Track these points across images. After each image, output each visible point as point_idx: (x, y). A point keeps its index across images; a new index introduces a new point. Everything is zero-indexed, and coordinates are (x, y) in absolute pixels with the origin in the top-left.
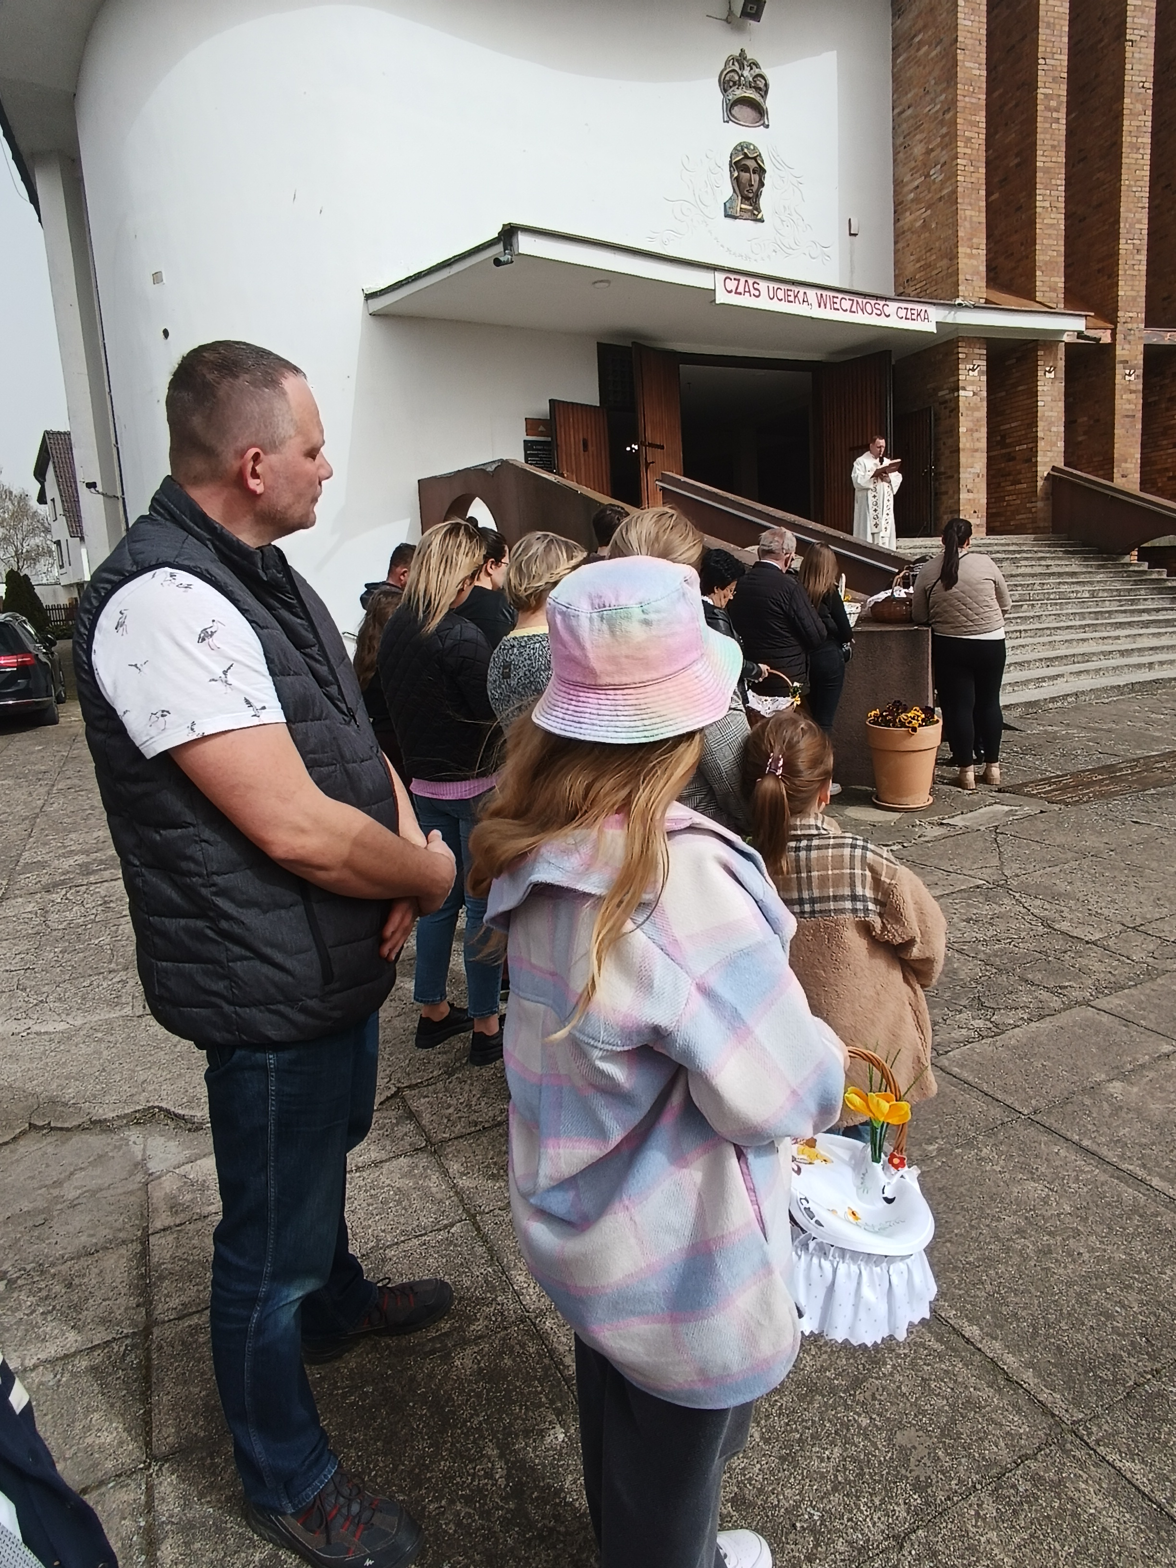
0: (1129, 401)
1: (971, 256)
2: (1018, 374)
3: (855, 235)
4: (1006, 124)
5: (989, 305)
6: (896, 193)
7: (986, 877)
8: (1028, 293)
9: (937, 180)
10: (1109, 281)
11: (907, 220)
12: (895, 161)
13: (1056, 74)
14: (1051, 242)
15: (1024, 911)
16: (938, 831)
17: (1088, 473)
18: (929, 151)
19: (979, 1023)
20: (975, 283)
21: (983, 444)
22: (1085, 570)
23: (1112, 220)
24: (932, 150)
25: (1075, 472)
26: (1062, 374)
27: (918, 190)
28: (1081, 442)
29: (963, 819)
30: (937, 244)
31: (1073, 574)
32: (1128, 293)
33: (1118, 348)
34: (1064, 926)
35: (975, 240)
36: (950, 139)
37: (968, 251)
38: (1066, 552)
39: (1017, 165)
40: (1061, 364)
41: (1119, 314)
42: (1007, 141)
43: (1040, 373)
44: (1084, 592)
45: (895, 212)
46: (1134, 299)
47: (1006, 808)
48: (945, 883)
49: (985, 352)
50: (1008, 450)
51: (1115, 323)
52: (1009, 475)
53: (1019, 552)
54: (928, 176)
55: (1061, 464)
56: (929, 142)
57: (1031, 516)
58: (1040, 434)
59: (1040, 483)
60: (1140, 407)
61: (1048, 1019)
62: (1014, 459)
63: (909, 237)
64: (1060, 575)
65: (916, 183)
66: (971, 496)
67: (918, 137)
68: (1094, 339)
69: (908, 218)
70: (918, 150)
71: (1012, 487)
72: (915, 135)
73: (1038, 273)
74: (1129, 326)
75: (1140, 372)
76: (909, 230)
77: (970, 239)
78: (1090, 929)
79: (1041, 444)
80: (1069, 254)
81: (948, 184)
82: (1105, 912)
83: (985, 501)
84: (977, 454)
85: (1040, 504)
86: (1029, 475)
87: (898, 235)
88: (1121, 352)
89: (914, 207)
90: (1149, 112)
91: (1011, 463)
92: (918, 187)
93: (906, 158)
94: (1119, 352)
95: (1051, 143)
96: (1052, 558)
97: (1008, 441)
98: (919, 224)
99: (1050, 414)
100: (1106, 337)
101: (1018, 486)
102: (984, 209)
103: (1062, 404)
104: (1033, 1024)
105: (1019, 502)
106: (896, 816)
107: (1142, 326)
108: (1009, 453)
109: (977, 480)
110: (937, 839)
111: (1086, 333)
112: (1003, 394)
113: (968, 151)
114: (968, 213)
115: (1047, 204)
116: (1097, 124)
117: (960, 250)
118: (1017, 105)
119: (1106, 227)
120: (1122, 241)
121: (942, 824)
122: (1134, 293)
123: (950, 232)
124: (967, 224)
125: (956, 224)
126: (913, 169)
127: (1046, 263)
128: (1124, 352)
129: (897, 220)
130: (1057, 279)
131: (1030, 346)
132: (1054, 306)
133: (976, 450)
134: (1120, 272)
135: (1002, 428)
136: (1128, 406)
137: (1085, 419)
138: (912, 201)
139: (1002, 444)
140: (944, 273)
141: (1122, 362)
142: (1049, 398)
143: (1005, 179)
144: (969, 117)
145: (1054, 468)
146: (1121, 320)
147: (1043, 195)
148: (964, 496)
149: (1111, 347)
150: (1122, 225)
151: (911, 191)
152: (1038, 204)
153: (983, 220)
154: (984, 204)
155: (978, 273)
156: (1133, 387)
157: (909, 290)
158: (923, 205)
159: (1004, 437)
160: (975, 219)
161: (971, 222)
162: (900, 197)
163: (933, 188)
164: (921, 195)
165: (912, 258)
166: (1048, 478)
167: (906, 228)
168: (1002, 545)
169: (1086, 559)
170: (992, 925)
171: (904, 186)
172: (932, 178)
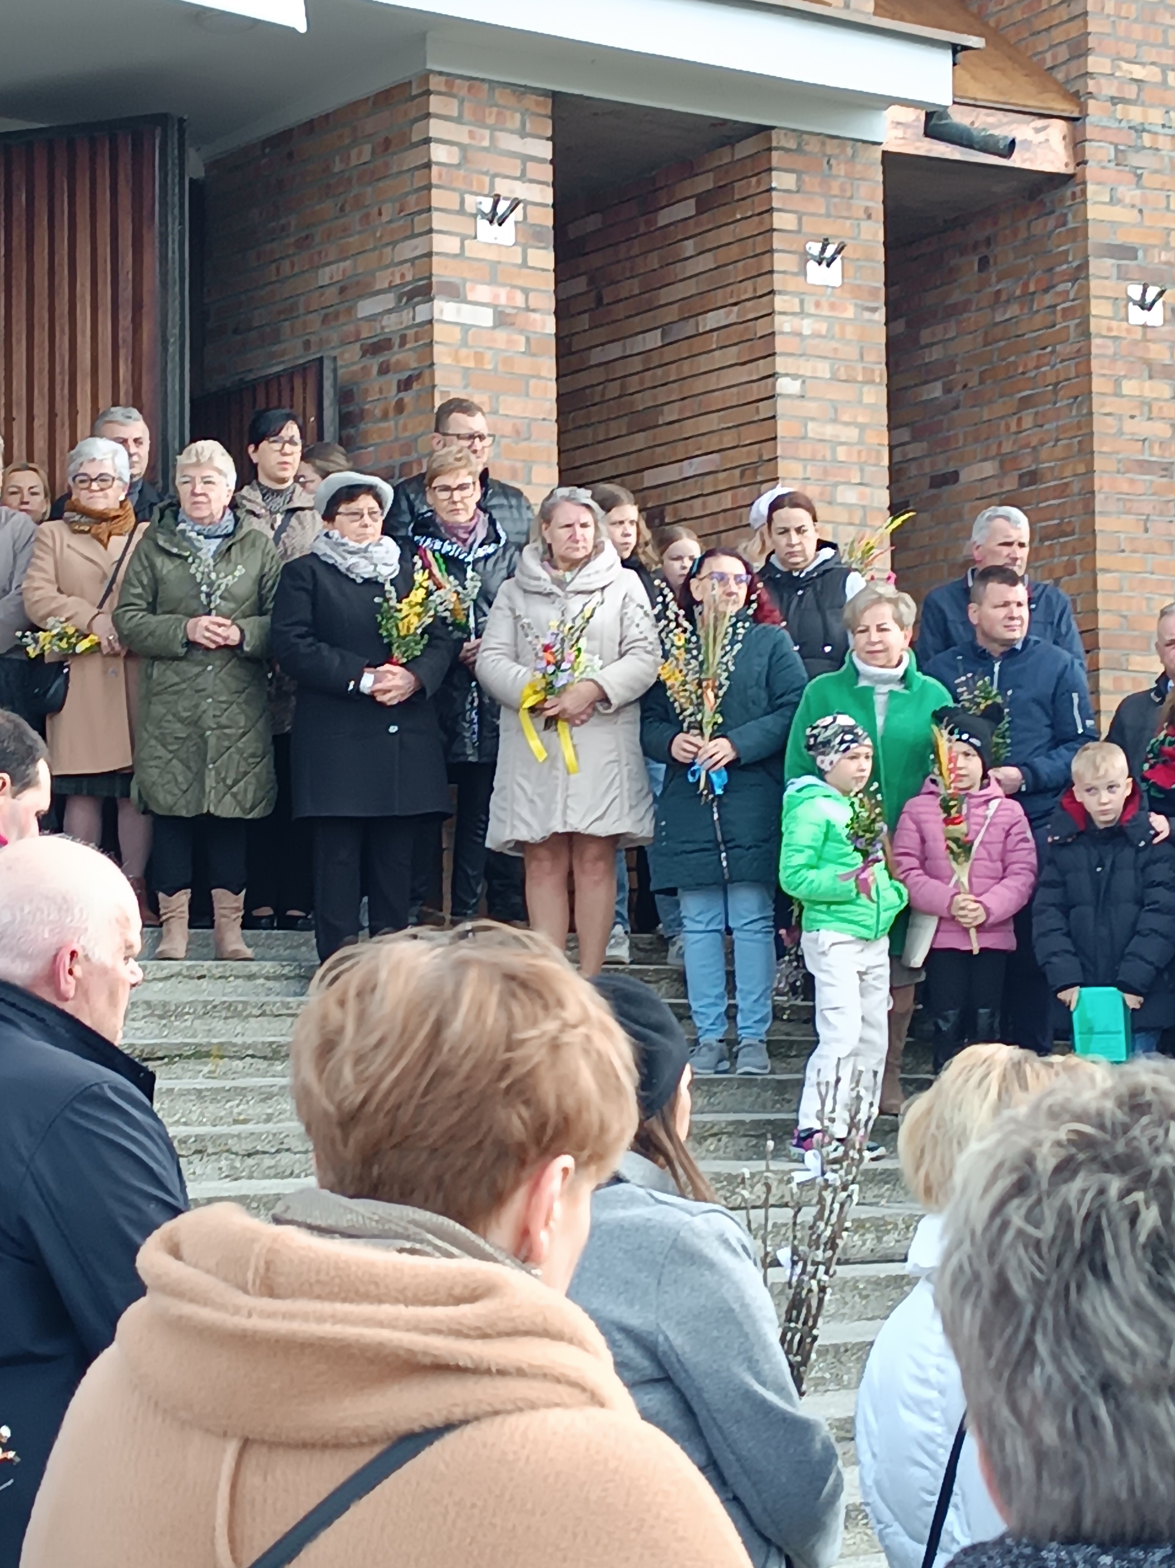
26: (872, 276)
33: (1096, 196)
40: (869, 232)
41: (1094, 63)
43: (784, 263)
49: (546, 150)
51: (1078, 98)
68: (993, 147)
74: (1135, 114)
88: (1111, 209)
94: (1098, 208)
99: (830, 431)
100: (1044, 152)
103: (876, 397)
128: (1118, 214)
132: (837, 2)
141: (1110, 252)
142: (823, 369)
149: (1069, 190)
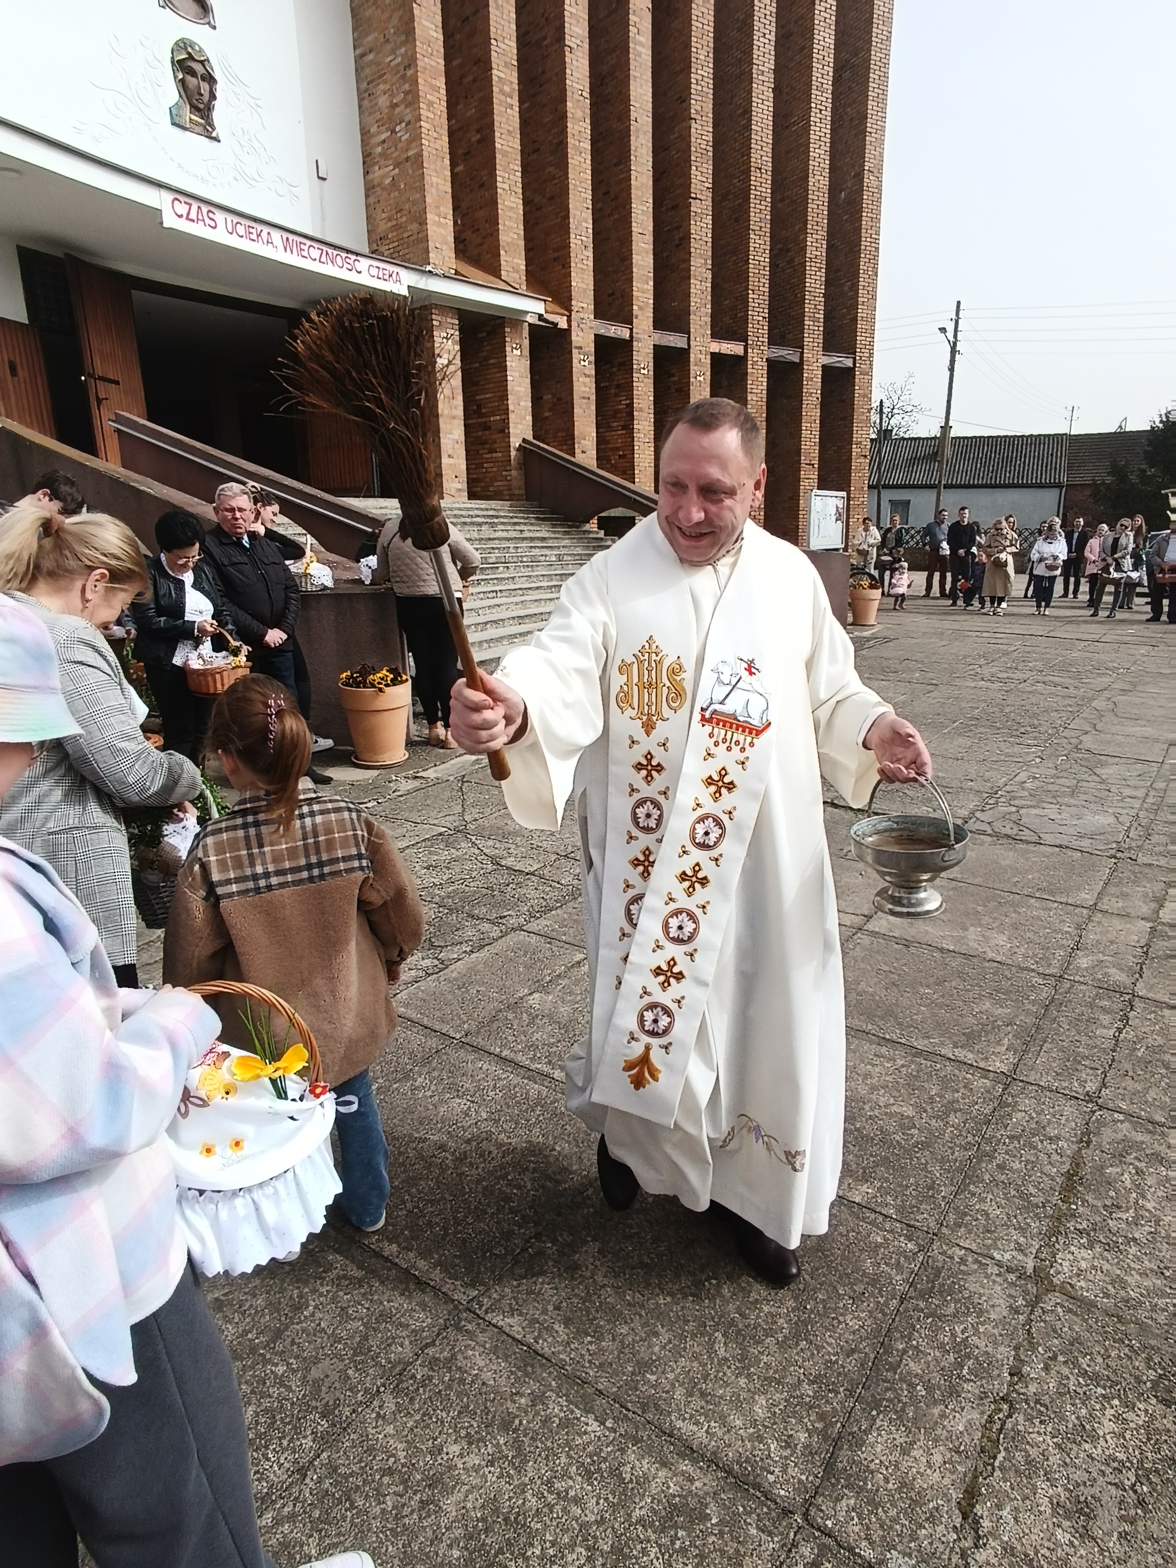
0: (585, 384)
1: (439, 224)
2: (489, 348)
3: (324, 179)
4: (466, 97)
5: (458, 277)
6: (364, 143)
7: (449, 825)
8: (494, 270)
9: (403, 139)
10: (563, 271)
11: (376, 174)
12: (360, 107)
13: (508, 60)
14: (512, 224)
15: (477, 852)
16: (412, 784)
17: (554, 447)
18: (394, 106)
19: (427, 963)
20: (444, 253)
21: (460, 412)
22: (553, 536)
23: (562, 214)
24: (396, 105)
25: (542, 445)
26: (527, 352)
27: (385, 145)
28: (547, 418)
29: (436, 771)
30: (407, 206)
31: (543, 539)
32: (580, 285)
33: (574, 334)
34: (509, 862)
35: (442, 209)
36: (413, 98)
37: (437, 219)
38: (537, 519)
39: (479, 142)
40: (526, 343)
41: (573, 303)
42: (468, 114)
43: (508, 349)
44: (552, 555)
45: (364, 163)
46: (585, 291)
47: (474, 758)
48: (412, 834)
49: (457, 322)
50: (484, 420)
51: (570, 311)
52: (486, 443)
53: (497, 517)
54: (393, 132)
55: (530, 438)
56: (392, 96)
57: (506, 483)
58: (511, 407)
59: (513, 453)
60: (594, 390)
61: (487, 948)
62: (489, 428)
63: (379, 193)
64: (532, 539)
65: (383, 136)
66: (451, 461)
67: (382, 87)
68: (552, 323)
69: (377, 173)
70: (383, 101)
71: (488, 456)
72: (379, 84)
73: (502, 252)
74: (582, 315)
75: (592, 358)
76: (379, 185)
77: (438, 207)
78: (530, 861)
79: (512, 417)
80: (527, 239)
81: (414, 145)
82: (545, 844)
83: (465, 467)
84: (456, 422)
85: (514, 473)
86: (504, 445)
87: (369, 189)
88: (577, 338)
89: (382, 162)
90: (588, 121)
91: (487, 432)
92: (384, 141)
93: (371, 107)
94: (574, 338)
95: (507, 127)
96: (525, 524)
97: (483, 411)
98: (388, 181)
99: (519, 389)
100: (563, 324)
101: (494, 455)
102: (449, 179)
103: (528, 380)
104: (473, 956)
105: (495, 469)
106: (375, 773)
107: (592, 317)
108: (485, 423)
109: (457, 446)
110: (409, 793)
111: (546, 316)
112: (477, 365)
113: (431, 116)
114: (434, 179)
115: (506, 187)
116: (547, 120)
117: (429, 216)
118: (474, 81)
119: (558, 220)
120: (572, 236)
121: (417, 777)
122: (584, 286)
123: (418, 196)
124: (434, 191)
125: (422, 189)
126: (377, 121)
127: (508, 244)
129: (366, 173)
130: (519, 261)
131: (498, 322)
132: (517, 286)
133: (454, 418)
134: (573, 264)
135: (477, 397)
136: (584, 389)
137: (550, 396)
138: (381, 155)
139: (478, 413)
140: (415, 237)
141: (577, 348)
142: (517, 374)
143: (468, 153)
144: (430, 80)
145: (524, 440)
146: (575, 309)
147: (503, 178)
148: (445, 461)
149: (566, 333)
150: (571, 220)
151: (379, 144)
152: (498, 184)
153: (450, 190)
154: (449, 174)
155: (446, 243)
156: (587, 372)
157: (383, 249)
158: (390, 162)
159: (479, 407)
160: (440, 187)
161: (437, 189)
162: (368, 148)
163: (400, 146)
164: (389, 152)
165: (384, 215)
166: (520, 449)
167: (376, 183)
168: (482, 509)
169: (554, 526)
170: (448, 868)
171: (371, 137)
172: (399, 135)
